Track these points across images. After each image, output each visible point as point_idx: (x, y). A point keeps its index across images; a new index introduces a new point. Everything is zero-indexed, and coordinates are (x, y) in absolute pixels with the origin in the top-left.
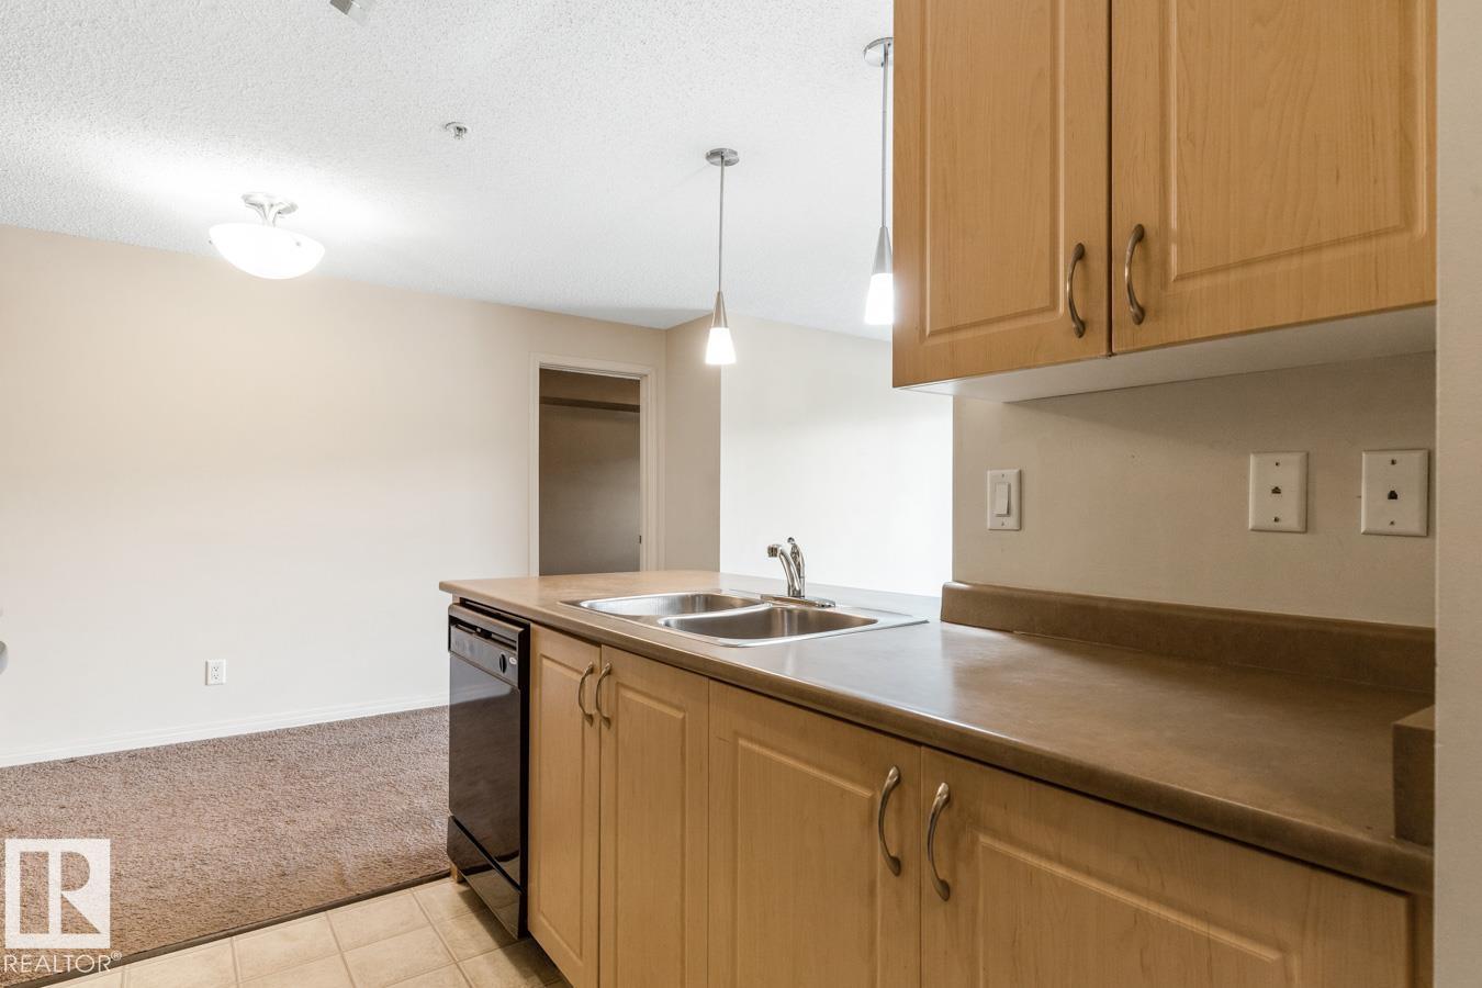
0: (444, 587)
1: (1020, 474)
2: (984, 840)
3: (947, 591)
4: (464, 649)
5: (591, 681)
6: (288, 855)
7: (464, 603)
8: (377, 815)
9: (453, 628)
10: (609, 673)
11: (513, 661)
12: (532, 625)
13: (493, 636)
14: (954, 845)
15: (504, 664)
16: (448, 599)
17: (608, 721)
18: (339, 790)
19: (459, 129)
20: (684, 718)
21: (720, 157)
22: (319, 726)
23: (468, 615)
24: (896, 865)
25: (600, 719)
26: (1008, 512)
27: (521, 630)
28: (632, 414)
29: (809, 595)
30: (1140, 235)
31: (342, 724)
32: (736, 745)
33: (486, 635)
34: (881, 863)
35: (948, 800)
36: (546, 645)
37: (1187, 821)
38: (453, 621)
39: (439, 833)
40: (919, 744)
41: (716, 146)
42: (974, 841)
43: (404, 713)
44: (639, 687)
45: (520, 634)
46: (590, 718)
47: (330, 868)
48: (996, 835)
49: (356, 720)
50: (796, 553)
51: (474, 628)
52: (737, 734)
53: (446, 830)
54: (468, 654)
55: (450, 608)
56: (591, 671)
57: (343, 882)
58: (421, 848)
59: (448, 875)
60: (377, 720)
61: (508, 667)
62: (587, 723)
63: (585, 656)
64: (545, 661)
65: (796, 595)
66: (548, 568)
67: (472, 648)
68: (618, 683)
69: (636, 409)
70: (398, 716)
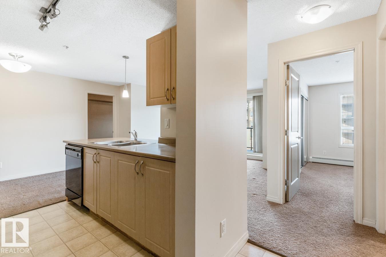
0: (64, 142)
1: (169, 119)
2: (146, 167)
3: (159, 138)
4: (69, 153)
5: (95, 156)
6: (25, 201)
7: (69, 144)
8: (47, 192)
9: (66, 150)
10: (98, 154)
11: (80, 154)
12: (84, 147)
13: (76, 150)
14: (143, 168)
15: (78, 155)
16: (65, 144)
17: (98, 162)
18: (37, 189)
19: (67, 47)
20: (111, 159)
21: (125, 57)
22: (29, 177)
23: (70, 147)
24: (138, 173)
25: (97, 162)
26: (168, 126)
27: (81, 148)
28: (111, 103)
29: (138, 140)
30: (174, 88)
31: (36, 176)
32: (118, 162)
33: (74, 150)
34: (136, 173)
35: (143, 163)
36: (86, 150)
37: (163, 159)
38: (66, 148)
39: (63, 193)
40: (140, 156)
41: (125, 55)
42: (145, 168)
43: (53, 173)
44: (103, 155)
45: (81, 149)
46: (95, 162)
47: (36, 202)
48: (148, 166)
49: (40, 175)
50: (136, 133)
51: (71, 149)
52: (118, 160)
53: (65, 193)
54: (70, 154)
55: (66, 146)
56: (95, 154)
57: (40, 204)
58: (59, 197)
59: (65, 200)
60: (45, 175)
61: (79, 155)
62: (94, 163)
63: (94, 151)
64: (87, 154)
65: (136, 140)
66: (89, 138)
67: (71, 153)
68: (100, 155)
69: (112, 102)
70: (51, 174)
